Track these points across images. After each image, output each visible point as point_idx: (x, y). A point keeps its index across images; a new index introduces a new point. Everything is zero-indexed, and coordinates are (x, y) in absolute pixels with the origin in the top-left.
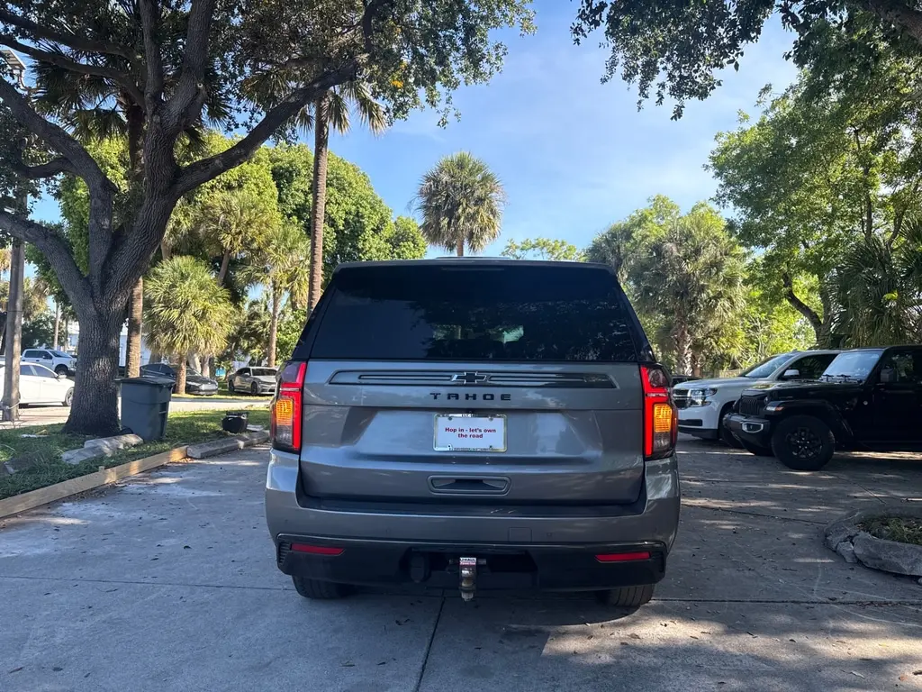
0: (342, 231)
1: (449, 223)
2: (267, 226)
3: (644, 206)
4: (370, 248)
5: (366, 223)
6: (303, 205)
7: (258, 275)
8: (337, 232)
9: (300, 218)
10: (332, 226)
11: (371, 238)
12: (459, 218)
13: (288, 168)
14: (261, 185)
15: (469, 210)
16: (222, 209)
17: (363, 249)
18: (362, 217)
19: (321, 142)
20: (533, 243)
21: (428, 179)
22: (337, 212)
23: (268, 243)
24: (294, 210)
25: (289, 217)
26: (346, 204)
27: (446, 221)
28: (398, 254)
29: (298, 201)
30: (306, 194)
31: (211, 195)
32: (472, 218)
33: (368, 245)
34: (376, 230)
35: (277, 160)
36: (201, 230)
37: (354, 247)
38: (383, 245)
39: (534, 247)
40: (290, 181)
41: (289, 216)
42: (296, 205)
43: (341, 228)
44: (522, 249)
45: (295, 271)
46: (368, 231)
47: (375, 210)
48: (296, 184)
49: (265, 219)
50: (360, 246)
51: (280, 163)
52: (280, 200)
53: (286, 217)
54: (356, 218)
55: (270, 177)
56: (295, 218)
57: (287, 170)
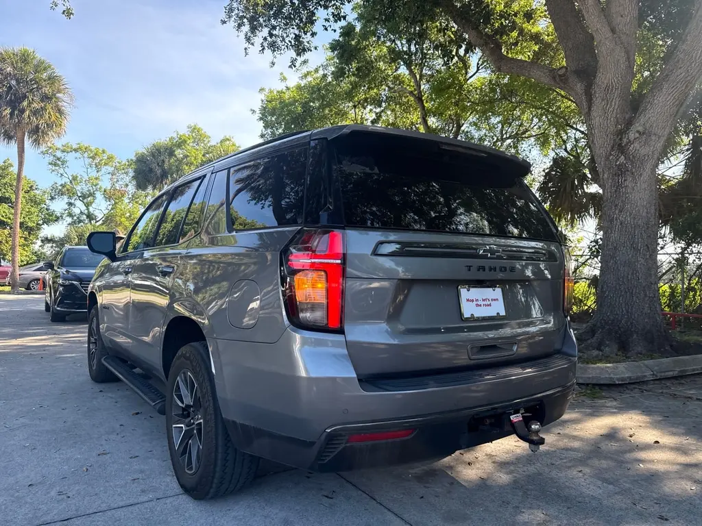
1: (12, 114)
3: (184, 131)
12: (23, 111)
15: (35, 105)
20: (74, 147)
27: (8, 111)
32: (35, 113)
39: (76, 150)
44: (63, 151)
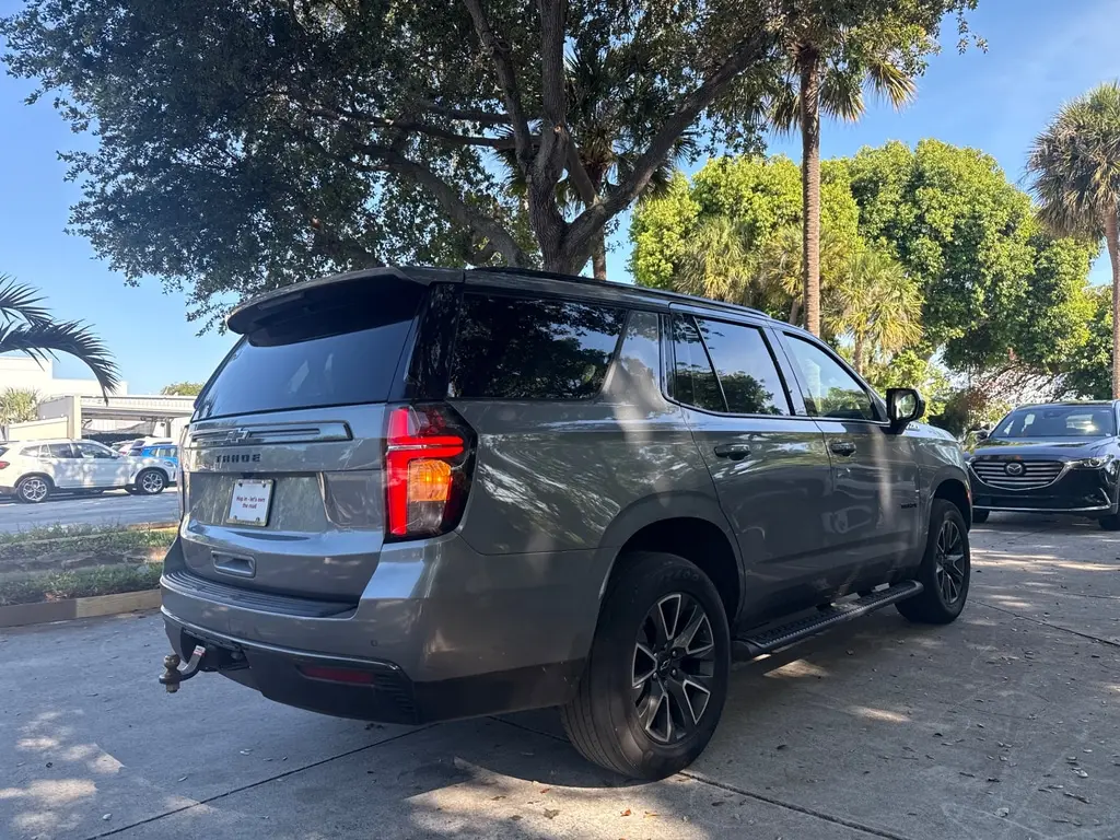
0: (952, 243)
1: (1080, 199)
2: (841, 257)
4: (998, 257)
5: (986, 224)
6: (894, 220)
7: (829, 319)
8: (944, 246)
9: (890, 238)
10: (936, 238)
11: (997, 243)
12: (1096, 188)
13: (871, 178)
14: (836, 207)
16: (783, 248)
17: (986, 261)
18: (980, 217)
19: (810, 141)
21: (1041, 141)
22: (942, 219)
23: (841, 279)
24: (881, 230)
25: (875, 241)
26: (956, 205)
27: (1074, 196)
28: (1046, 258)
29: (886, 216)
30: (896, 204)
31: (773, 234)
33: (993, 255)
34: (1007, 231)
35: (858, 171)
36: (762, 278)
37: (973, 261)
38: (1020, 249)
40: (875, 193)
41: (876, 238)
42: (885, 222)
43: (949, 239)
45: (877, 307)
46: (992, 234)
47: (1001, 204)
48: (882, 196)
49: (837, 249)
50: (981, 257)
51: (861, 175)
52: (862, 221)
53: (872, 241)
54: (972, 221)
55: (849, 194)
56: (883, 240)
57: (871, 180)
